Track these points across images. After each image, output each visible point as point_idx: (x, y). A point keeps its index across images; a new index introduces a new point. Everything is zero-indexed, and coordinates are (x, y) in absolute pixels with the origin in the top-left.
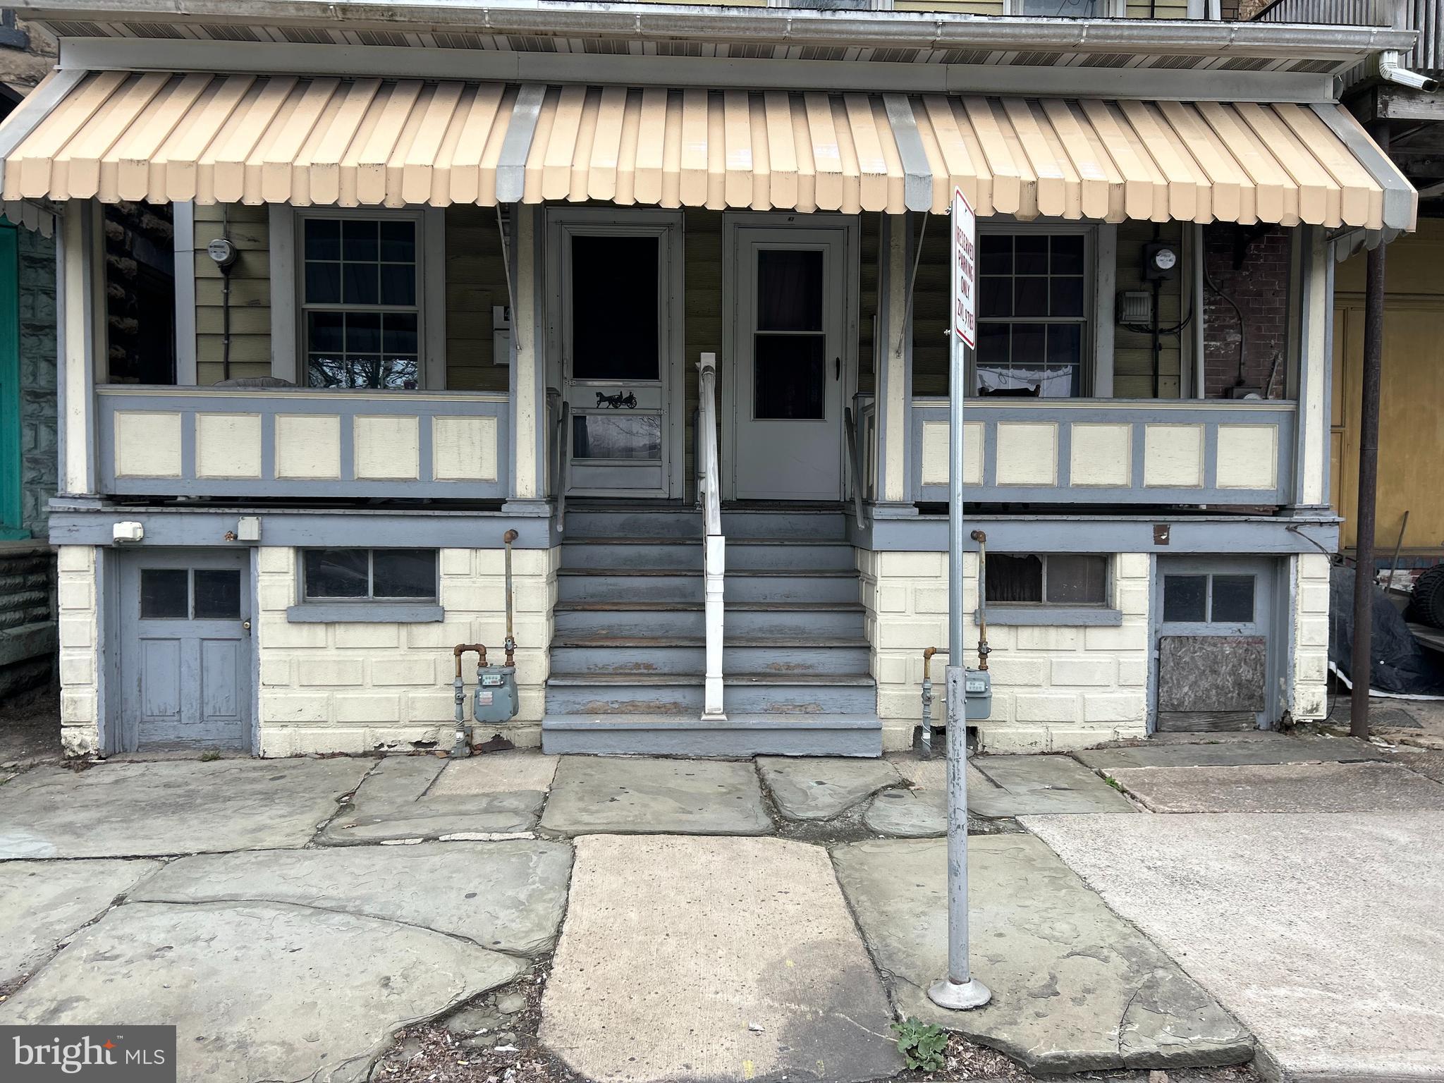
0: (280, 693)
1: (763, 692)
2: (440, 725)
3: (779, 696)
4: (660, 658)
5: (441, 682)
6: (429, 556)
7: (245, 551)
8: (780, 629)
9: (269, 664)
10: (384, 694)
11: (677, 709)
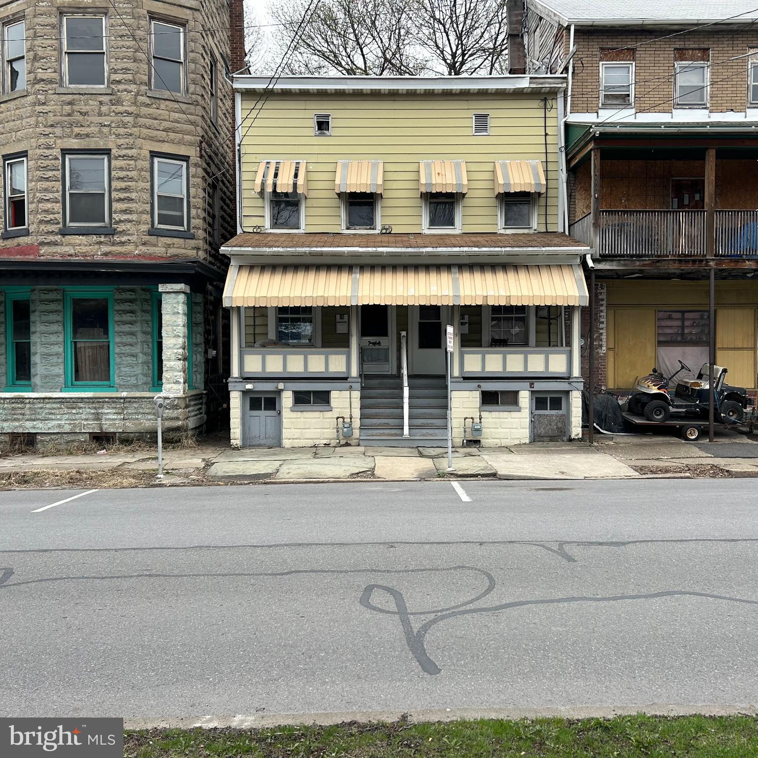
0: (288, 430)
1: (420, 430)
2: (331, 439)
3: (424, 431)
4: (391, 421)
5: (331, 428)
6: (328, 393)
7: (279, 392)
8: (425, 414)
9: (286, 422)
10: (316, 430)
11: (396, 435)
